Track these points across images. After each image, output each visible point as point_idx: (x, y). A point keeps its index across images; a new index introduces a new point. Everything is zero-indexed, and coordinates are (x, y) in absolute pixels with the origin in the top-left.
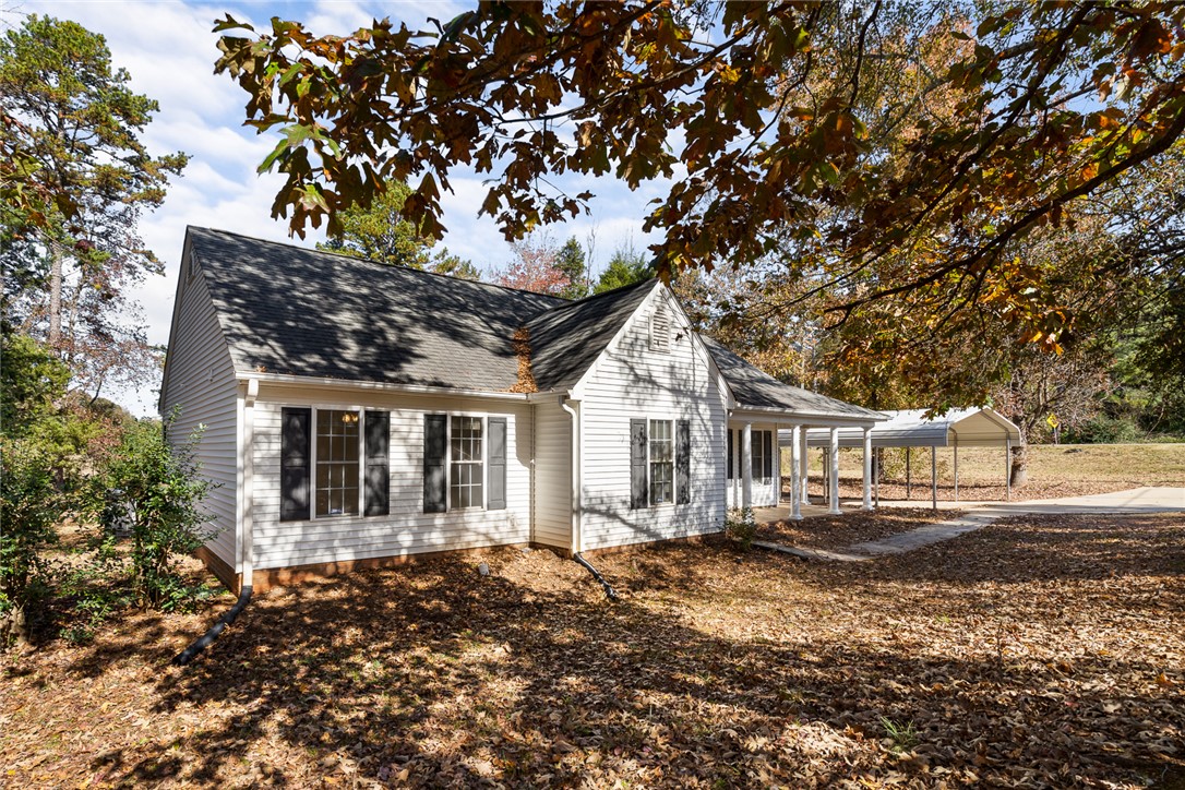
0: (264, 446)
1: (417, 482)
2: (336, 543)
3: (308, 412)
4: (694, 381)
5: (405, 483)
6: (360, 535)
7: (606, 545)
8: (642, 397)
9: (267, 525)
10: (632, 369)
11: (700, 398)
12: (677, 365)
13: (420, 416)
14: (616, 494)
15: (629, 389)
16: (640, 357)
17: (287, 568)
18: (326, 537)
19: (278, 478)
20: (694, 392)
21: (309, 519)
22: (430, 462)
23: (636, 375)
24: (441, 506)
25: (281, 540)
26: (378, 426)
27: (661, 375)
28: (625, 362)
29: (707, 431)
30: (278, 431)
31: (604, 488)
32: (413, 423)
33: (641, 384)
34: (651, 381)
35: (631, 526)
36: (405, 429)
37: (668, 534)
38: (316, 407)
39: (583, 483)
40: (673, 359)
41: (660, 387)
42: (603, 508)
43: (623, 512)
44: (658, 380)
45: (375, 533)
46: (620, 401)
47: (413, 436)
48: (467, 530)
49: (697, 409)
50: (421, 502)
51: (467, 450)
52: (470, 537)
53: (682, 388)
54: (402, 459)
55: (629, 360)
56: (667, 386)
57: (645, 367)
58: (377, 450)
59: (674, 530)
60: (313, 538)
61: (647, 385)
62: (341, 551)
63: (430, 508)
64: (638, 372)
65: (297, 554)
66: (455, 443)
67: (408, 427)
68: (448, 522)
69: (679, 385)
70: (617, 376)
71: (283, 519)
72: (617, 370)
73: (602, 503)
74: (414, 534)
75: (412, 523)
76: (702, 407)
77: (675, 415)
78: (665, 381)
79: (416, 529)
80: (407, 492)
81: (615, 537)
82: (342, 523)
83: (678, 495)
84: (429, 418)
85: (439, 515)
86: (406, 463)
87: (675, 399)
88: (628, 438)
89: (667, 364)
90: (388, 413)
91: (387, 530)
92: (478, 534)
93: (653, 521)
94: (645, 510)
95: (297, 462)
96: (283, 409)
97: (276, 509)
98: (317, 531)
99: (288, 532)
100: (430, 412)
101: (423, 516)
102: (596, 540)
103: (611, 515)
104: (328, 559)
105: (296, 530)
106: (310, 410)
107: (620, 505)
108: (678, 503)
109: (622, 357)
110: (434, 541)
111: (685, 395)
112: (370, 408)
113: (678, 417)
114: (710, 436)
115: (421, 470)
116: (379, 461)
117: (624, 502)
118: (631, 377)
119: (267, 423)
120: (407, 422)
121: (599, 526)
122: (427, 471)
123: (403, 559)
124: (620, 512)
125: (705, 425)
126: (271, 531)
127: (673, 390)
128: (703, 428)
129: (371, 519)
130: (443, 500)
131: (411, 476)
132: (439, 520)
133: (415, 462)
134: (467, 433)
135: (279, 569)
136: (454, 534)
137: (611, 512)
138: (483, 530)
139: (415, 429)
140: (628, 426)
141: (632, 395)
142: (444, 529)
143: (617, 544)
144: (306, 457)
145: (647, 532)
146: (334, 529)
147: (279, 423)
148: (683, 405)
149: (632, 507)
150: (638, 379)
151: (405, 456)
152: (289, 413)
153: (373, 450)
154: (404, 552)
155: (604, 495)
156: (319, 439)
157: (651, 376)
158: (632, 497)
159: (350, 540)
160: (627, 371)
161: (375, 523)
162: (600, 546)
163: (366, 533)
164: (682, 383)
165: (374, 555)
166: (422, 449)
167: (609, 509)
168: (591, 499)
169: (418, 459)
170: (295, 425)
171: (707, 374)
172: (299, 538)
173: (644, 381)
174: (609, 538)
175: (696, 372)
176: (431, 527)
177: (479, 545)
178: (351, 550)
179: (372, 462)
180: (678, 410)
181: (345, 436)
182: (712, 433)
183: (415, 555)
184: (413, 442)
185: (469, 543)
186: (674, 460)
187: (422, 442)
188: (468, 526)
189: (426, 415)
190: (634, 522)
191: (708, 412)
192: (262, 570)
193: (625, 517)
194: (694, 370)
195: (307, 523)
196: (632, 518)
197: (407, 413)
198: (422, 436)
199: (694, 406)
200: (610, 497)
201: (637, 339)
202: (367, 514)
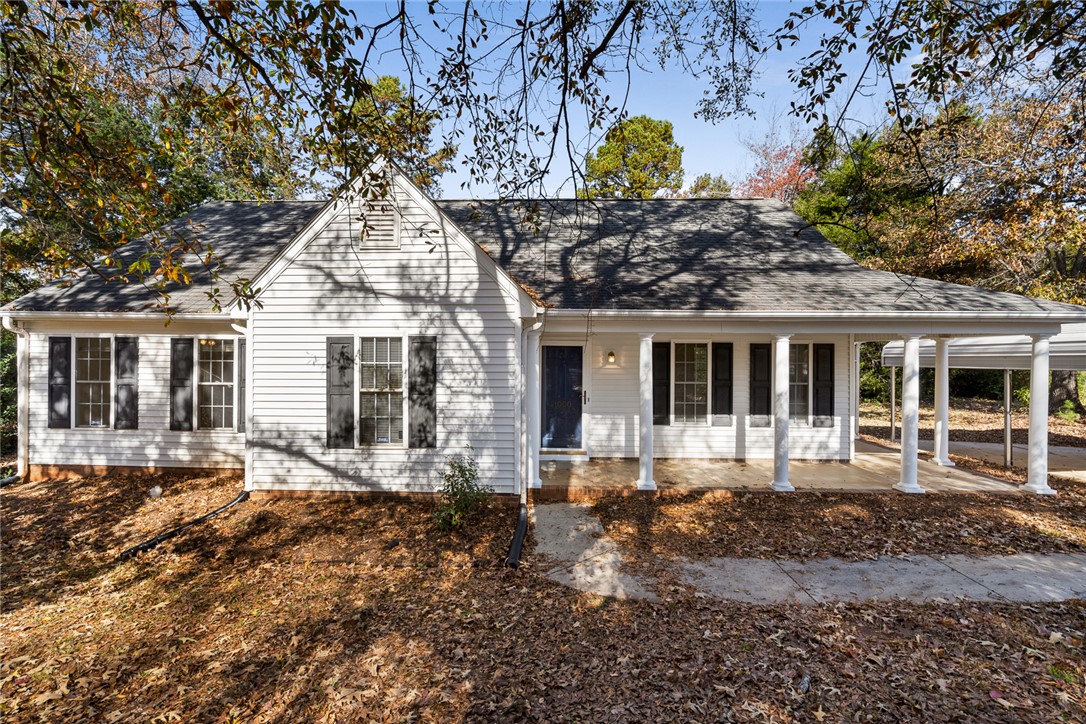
0: (37, 368)
1: (164, 400)
2: (92, 450)
3: (68, 340)
4: (448, 282)
5: (152, 402)
6: (112, 445)
7: (285, 488)
8: (347, 309)
9: (40, 431)
10: (330, 275)
11: (461, 304)
12: (414, 263)
13: (167, 340)
14: (302, 427)
15: (323, 301)
16: (344, 260)
17: (55, 466)
18: (83, 443)
19: (46, 394)
20: (447, 297)
21: (69, 427)
22: (175, 383)
23: (336, 283)
24: (186, 425)
25: (49, 443)
26: (128, 350)
27: (383, 279)
28: (319, 268)
29: (476, 350)
30: (47, 356)
31: (283, 420)
32: (160, 346)
33: (346, 294)
34: (363, 288)
35: (326, 468)
36: (153, 352)
37: (396, 484)
38: (75, 335)
39: (249, 412)
40: (406, 256)
41: (377, 294)
42: (282, 443)
43: (314, 450)
44: (376, 287)
45: (125, 445)
46: (310, 316)
47: (160, 358)
48: (216, 450)
49: (454, 320)
50: (168, 420)
51: (216, 372)
52: (219, 457)
53: (422, 293)
54: (150, 380)
55: (325, 265)
56: (393, 293)
57: (353, 271)
58: (124, 371)
59: (405, 481)
60: (74, 443)
61: (355, 293)
62: (95, 457)
63: (176, 426)
64: (341, 279)
65: (60, 456)
66: (203, 365)
67: (155, 350)
68: (194, 440)
69: (417, 290)
70: (306, 286)
71: (50, 426)
72: (304, 279)
73: (280, 436)
74: (161, 448)
75: (158, 439)
76: (464, 317)
77: (408, 329)
78: (392, 286)
79: (163, 444)
80: (153, 409)
81: (298, 480)
82: (97, 432)
83: (411, 436)
84: (175, 342)
85: (185, 433)
86: (153, 383)
87: (409, 308)
88: (324, 361)
89: (395, 264)
90: (138, 338)
91: (135, 443)
92: (226, 455)
93: (365, 466)
94: (351, 451)
95: (59, 380)
96: (50, 338)
97: (46, 417)
98: (77, 437)
99: (55, 437)
100: (176, 336)
101: (171, 433)
102: (270, 479)
103: (295, 452)
104: (85, 462)
105: (60, 435)
106: (70, 338)
107: (308, 442)
108: (412, 446)
109: (313, 263)
110: (181, 457)
111: (428, 302)
112: (120, 335)
113: (415, 332)
114: (481, 358)
115: (168, 389)
116: (126, 381)
117: (316, 439)
118: (329, 286)
119: (40, 350)
120: (154, 346)
121: (275, 464)
122: (173, 392)
123: (152, 470)
124: (309, 450)
125: (471, 343)
126: (41, 434)
127: (404, 297)
128: (465, 346)
129: (121, 432)
130: (189, 419)
131: (158, 395)
132: (185, 437)
133: (162, 383)
134: (217, 355)
135: (49, 465)
136: (201, 453)
137: (295, 449)
138: (233, 452)
139: (162, 352)
140: (324, 346)
141: (329, 309)
142: (190, 447)
143: (304, 487)
144: (67, 377)
145: (357, 479)
146: (89, 437)
147: (47, 350)
148: (424, 316)
149: (329, 446)
150: (339, 287)
151: (152, 377)
152: (53, 341)
153: (121, 371)
154: (151, 464)
155: (283, 428)
156: (78, 362)
157: (362, 283)
158: (329, 433)
159: (104, 449)
160: (321, 279)
161: (123, 435)
162: (277, 487)
163: (117, 444)
164: (424, 286)
165: (124, 463)
166: (169, 371)
167: (289, 445)
168: (262, 431)
169: (165, 380)
170: (59, 350)
171: (475, 270)
172: (63, 442)
173: (351, 289)
174: (289, 479)
175: (452, 271)
176: (177, 444)
177: (228, 466)
178: (103, 457)
179: (120, 382)
180: (415, 323)
181: (100, 359)
182: (484, 353)
183: (164, 468)
184: (161, 364)
185: (217, 463)
186: (404, 390)
187: (169, 364)
188: (216, 446)
189: (172, 339)
190: (333, 464)
191: (479, 324)
192: (37, 465)
193: (318, 458)
194: (448, 267)
195: (68, 431)
196: (330, 458)
197: (154, 338)
198: (169, 359)
199: (446, 316)
200: (294, 432)
201: (338, 238)
202: (116, 427)
